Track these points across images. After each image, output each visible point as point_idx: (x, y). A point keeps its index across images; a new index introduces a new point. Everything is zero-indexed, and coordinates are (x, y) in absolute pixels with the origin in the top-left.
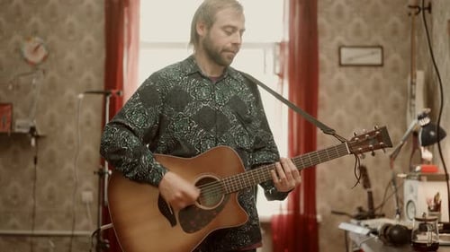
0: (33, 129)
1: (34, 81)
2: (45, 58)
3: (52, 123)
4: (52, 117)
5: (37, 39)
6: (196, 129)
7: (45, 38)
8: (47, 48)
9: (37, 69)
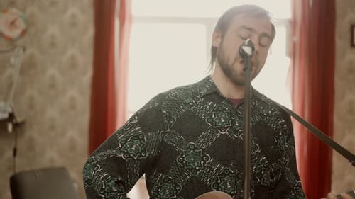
0: (11, 116)
1: (12, 60)
2: (24, 33)
3: (31, 106)
4: (32, 98)
5: (14, 10)
6: (212, 165)
7: (24, 10)
8: (26, 21)
9: (15, 47)
